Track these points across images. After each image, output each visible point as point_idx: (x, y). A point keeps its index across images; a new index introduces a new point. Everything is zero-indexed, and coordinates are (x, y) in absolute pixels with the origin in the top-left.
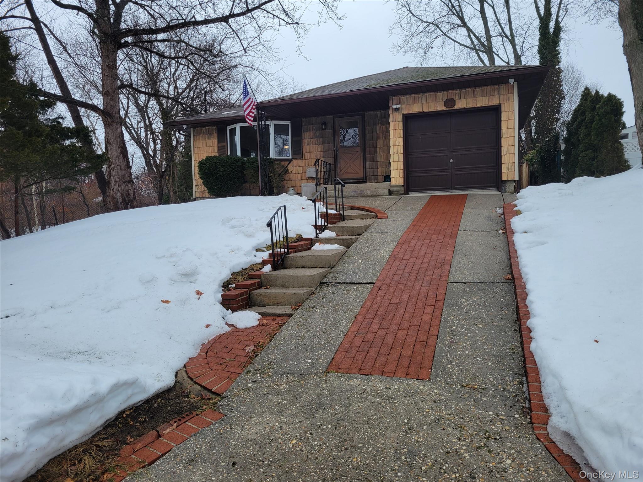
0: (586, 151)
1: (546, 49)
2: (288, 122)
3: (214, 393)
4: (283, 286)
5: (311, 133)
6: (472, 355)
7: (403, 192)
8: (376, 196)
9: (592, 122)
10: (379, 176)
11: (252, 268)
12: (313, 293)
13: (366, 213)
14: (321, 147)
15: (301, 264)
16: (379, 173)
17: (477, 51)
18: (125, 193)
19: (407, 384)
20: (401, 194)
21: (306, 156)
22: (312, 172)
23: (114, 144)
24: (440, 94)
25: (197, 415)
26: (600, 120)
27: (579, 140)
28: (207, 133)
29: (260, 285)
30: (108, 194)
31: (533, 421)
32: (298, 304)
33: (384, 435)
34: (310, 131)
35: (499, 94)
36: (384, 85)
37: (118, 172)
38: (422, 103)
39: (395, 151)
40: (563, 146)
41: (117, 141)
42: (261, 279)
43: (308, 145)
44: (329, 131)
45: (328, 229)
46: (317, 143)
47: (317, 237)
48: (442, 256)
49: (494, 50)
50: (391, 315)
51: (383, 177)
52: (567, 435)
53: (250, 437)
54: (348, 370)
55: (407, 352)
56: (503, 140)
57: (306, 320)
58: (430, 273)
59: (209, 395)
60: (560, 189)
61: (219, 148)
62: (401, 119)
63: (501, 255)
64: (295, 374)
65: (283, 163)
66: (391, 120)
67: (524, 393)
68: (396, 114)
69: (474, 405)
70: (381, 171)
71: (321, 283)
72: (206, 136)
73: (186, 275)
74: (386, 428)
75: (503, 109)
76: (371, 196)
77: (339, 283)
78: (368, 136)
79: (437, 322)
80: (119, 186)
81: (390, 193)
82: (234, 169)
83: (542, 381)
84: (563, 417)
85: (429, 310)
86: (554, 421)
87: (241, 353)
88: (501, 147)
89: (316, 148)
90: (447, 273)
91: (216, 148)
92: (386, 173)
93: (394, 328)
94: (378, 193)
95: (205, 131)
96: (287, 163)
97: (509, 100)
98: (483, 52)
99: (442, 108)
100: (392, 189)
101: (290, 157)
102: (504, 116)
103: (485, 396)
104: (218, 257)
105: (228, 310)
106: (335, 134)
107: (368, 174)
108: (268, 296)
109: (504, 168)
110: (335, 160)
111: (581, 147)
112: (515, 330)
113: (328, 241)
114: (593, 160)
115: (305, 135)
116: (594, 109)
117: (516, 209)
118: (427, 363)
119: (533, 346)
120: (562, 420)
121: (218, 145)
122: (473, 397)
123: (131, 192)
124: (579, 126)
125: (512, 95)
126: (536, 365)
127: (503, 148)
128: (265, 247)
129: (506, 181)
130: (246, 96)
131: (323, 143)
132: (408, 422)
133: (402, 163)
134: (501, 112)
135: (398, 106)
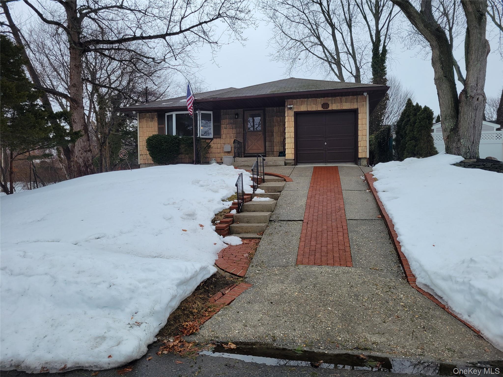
0: (410, 141)
1: (377, 64)
2: (211, 112)
3: (238, 276)
4: (248, 222)
5: (227, 121)
6: (371, 255)
7: (294, 164)
8: (276, 166)
9: (415, 123)
10: (275, 152)
11: (224, 211)
12: (267, 226)
13: (277, 178)
14: (234, 131)
15: (253, 209)
16: (275, 150)
17: (329, 62)
18: (86, 159)
19: (342, 269)
20: (292, 165)
21: (224, 136)
22: (228, 148)
23: (78, 123)
24: (319, 100)
25: (237, 285)
26: (420, 122)
27: (406, 134)
28: (150, 117)
29: (233, 222)
30: (72, 159)
31: (409, 281)
32: (262, 232)
33: (340, 289)
34: (226, 119)
35: (357, 102)
36: (283, 92)
37: (81, 144)
38: (307, 105)
39: (289, 136)
40: (394, 136)
41: (81, 121)
42: (233, 218)
43: (225, 128)
44: (240, 120)
45: (259, 188)
46: (231, 127)
47: (254, 193)
48: (338, 205)
49: (342, 63)
50: (320, 237)
51: (278, 153)
52: (426, 285)
53: (273, 292)
54: (308, 264)
55: (337, 255)
56: (359, 131)
57: (271, 240)
58: (334, 214)
59: (237, 277)
60: (398, 165)
61: (159, 128)
62: (293, 115)
63: (372, 204)
64: (280, 266)
65: (207, 141)
66: (286, 115)
67: (401, 270)
68: (290, 111)
69: (379, 276)
70: (277, 149)
71: (270, 221)
72: (149, 119)
73: (189, 215)
74: (340, 286)
75: (359, 112)
76: (273, 166)
77: (281, 220)
78: (267, 124)
79: (347, 240)
80: (82, 154)
81: (286, 164)
82: (173, 144)
83: (410, 265)
84: (422, 278)
85: (341, 234)
86: (419, 280)
87: (242, 257)
88: (358, 136)
89: (231, 131)
90: (344, 214)
91: (156, 129)
92: (280, 150)
93: (324, 244)
94: (278, 164)
95: (148, 116)
96: (210, 141)
97: (363, 106)
98: (334, 63)
99: (320, 108)
100: (287, 161)
101: (212, 137)
102: (360, 116)
103: (383, 273)
104: (203, 205)
105: (221, 235)
106: (245, 122)
107: (267, 150)
108: (241, 228)
109: (360, 149)
110: (244, 140)
111: (407, 138)
112: (390, 243)
113: (261, 195)
114: (415, 147)
115: (223, 122)
116: (415, 115)
117: (373, 177)
118: (349, 259)
119: (403, 249)
120: (422, 279)
121: (158, 126)
122: (377, 273)
123: (90, 159)
124: (406, 124)
125: (365, 102)
126: (406, 258)
127: (359, 137)
128: (227, 199)
129: (361, 158)
130: (189, 95)
131: (236, 128)
132: (350, 284)
133: (294, 144)
134: (358, 113)
135: (291, 106)
